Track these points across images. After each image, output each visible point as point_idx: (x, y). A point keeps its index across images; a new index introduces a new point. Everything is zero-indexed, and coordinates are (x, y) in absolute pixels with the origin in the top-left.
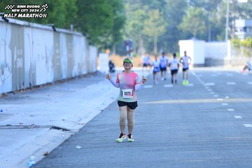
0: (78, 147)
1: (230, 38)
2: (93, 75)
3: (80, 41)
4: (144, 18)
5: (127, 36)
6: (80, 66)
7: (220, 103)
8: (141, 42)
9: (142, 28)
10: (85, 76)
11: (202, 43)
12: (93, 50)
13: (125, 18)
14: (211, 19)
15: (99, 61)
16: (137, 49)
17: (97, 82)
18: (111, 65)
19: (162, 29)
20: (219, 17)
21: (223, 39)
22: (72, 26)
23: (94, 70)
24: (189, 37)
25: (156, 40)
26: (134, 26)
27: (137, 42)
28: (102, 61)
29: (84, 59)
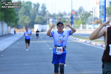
0: (2, 55)
1: (48, 24)
2: (9, 35)
3: (5, 25)
4: (24, 18)
5: (20, 23)
6: (5, 32)
7: (44, 42)
8: (24, 25)
9: (24, 21)
10: (7, 35)
11: (41, 26)
12: (9, 27)
13: (19, 19)
14: (43, 19)
15: (11, 31)
16: (22, 27)
17: (10, 36)
18: (15, 32)
19: (30, 21)
20: (45, 18)
21: (46, 24)
22: (3, 21)
23: (10, 33)
24: (37, 24)
25: (28, 25)
26: (22, 20)
27: (23, 25)
28: (12, 31)
29: (7, 30)
